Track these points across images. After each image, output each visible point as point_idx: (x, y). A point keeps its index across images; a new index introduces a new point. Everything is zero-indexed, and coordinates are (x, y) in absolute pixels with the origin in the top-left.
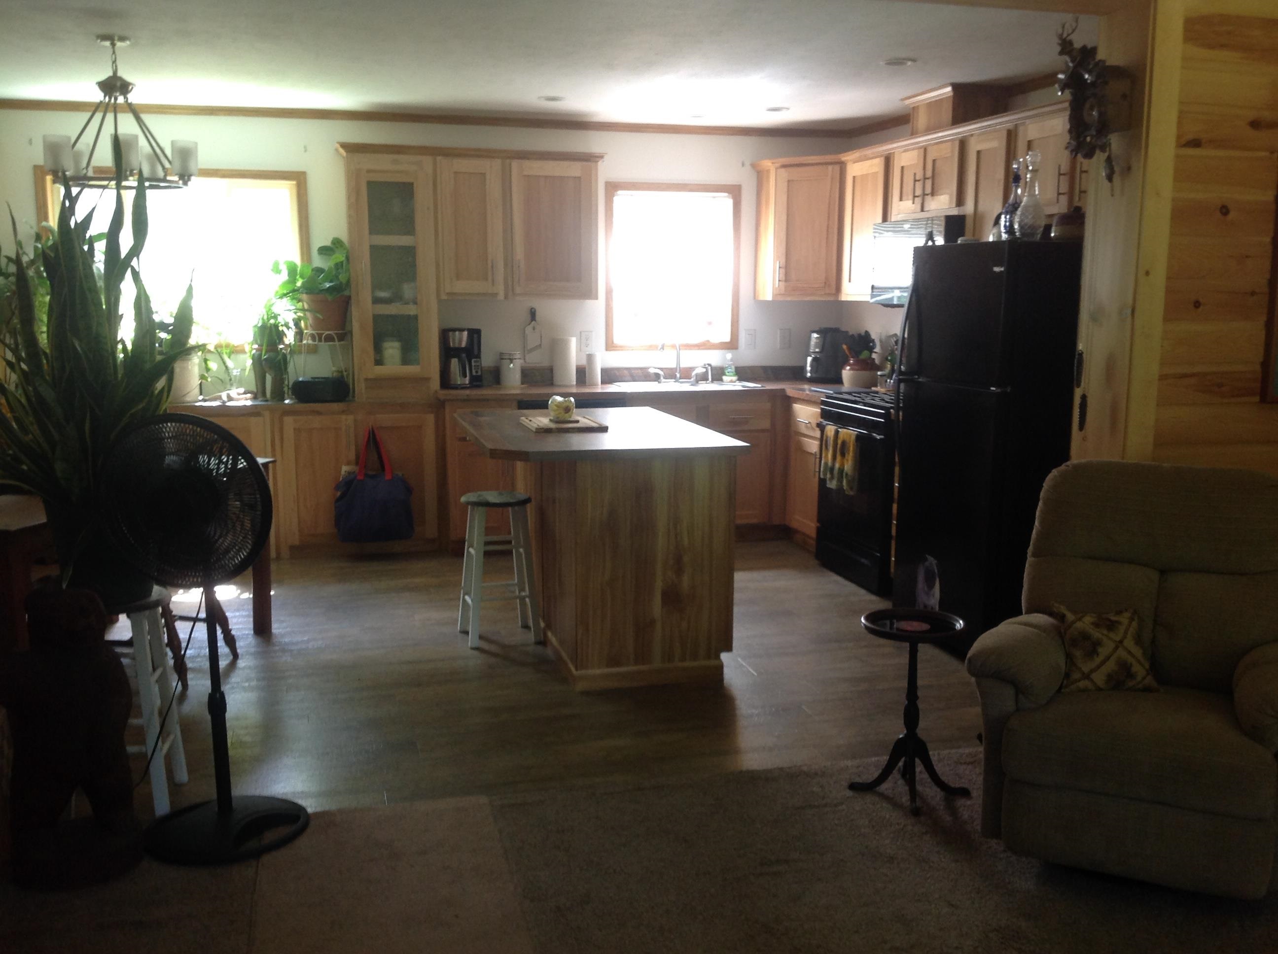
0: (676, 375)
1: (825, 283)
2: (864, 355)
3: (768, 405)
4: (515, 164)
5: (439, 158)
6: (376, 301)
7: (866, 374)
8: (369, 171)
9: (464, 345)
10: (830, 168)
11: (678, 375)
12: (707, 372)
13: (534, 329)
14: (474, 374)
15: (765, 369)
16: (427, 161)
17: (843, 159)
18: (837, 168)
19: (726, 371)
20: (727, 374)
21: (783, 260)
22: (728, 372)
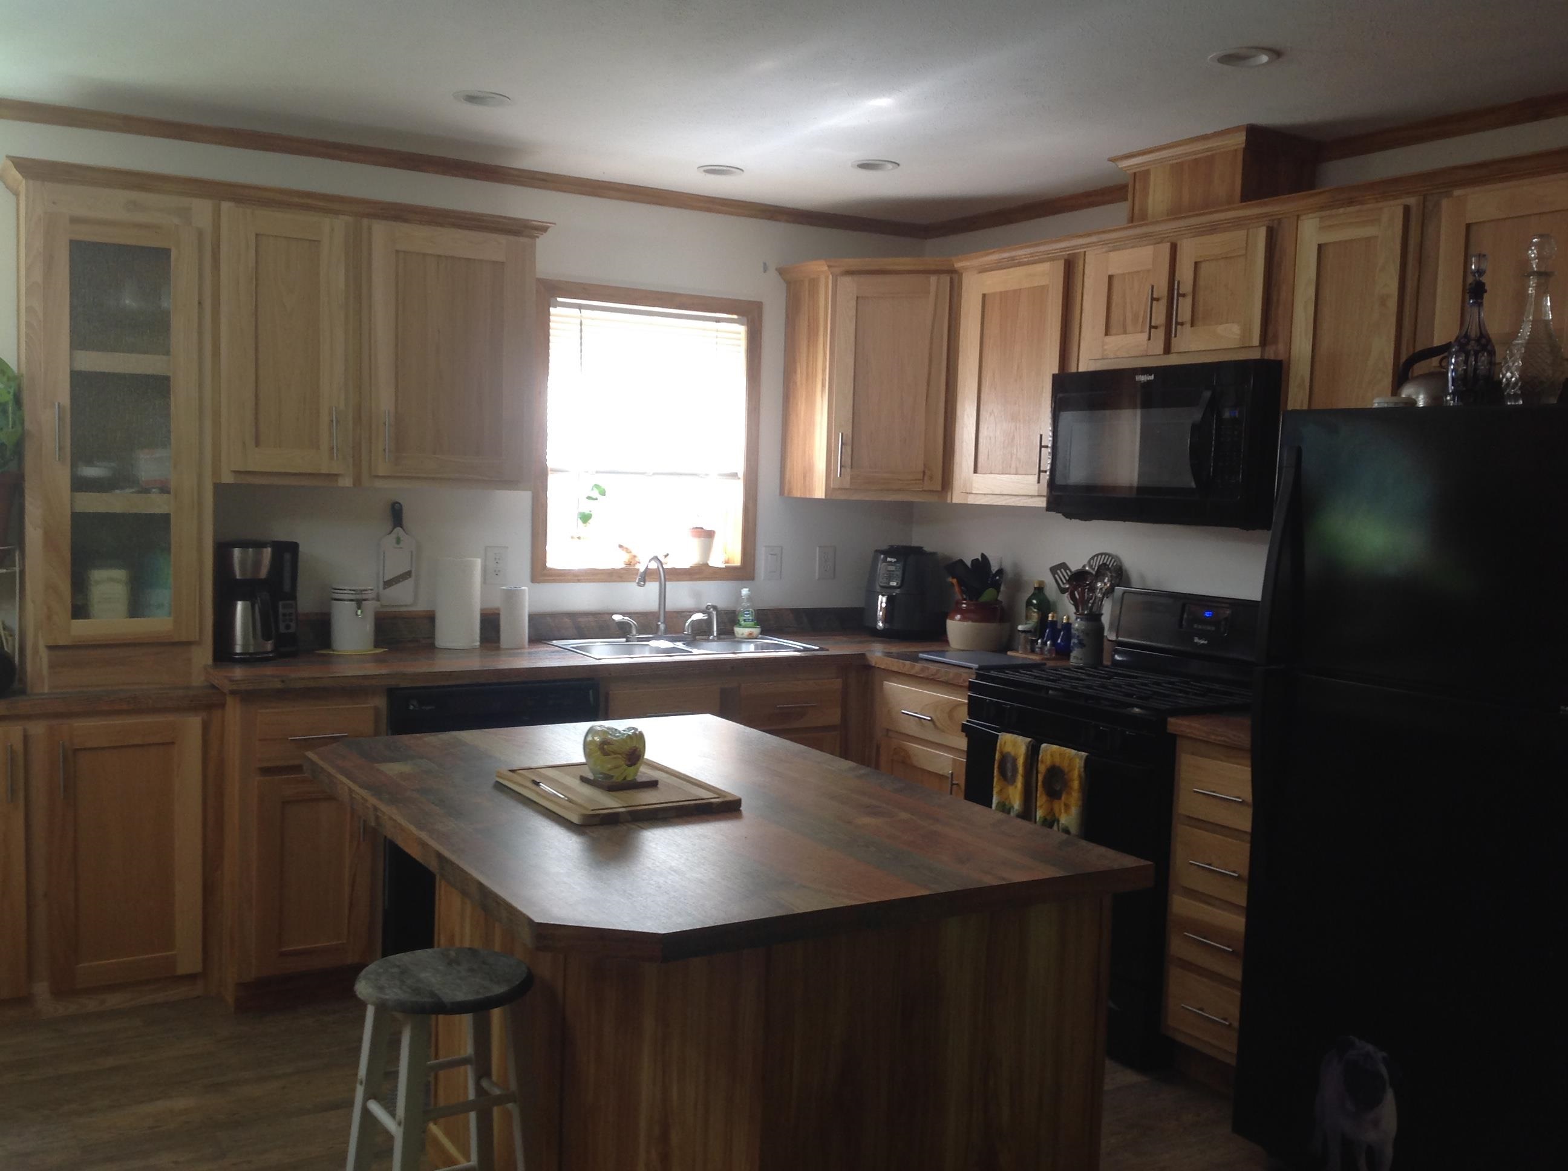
0: (658, 626)
1: (924, 473)
2: (988, 595)
3: (837, 684)
4: (380, 231)
5: (226, 206)
6: (80, 485)
7: (991, 627)
8: (74, 220)
9: (264, 573)
10: (933, 279)
11: (662, 627)
12: (709, 622)
13: (398, 541)
14: (282, 630)
15: (797, 612)
16: (202, 209)
17: (958, 265)
18: (946, 279)
19: (741, 619)
20: (742, 623)
21: (849, 431)
22: (745, 620)
